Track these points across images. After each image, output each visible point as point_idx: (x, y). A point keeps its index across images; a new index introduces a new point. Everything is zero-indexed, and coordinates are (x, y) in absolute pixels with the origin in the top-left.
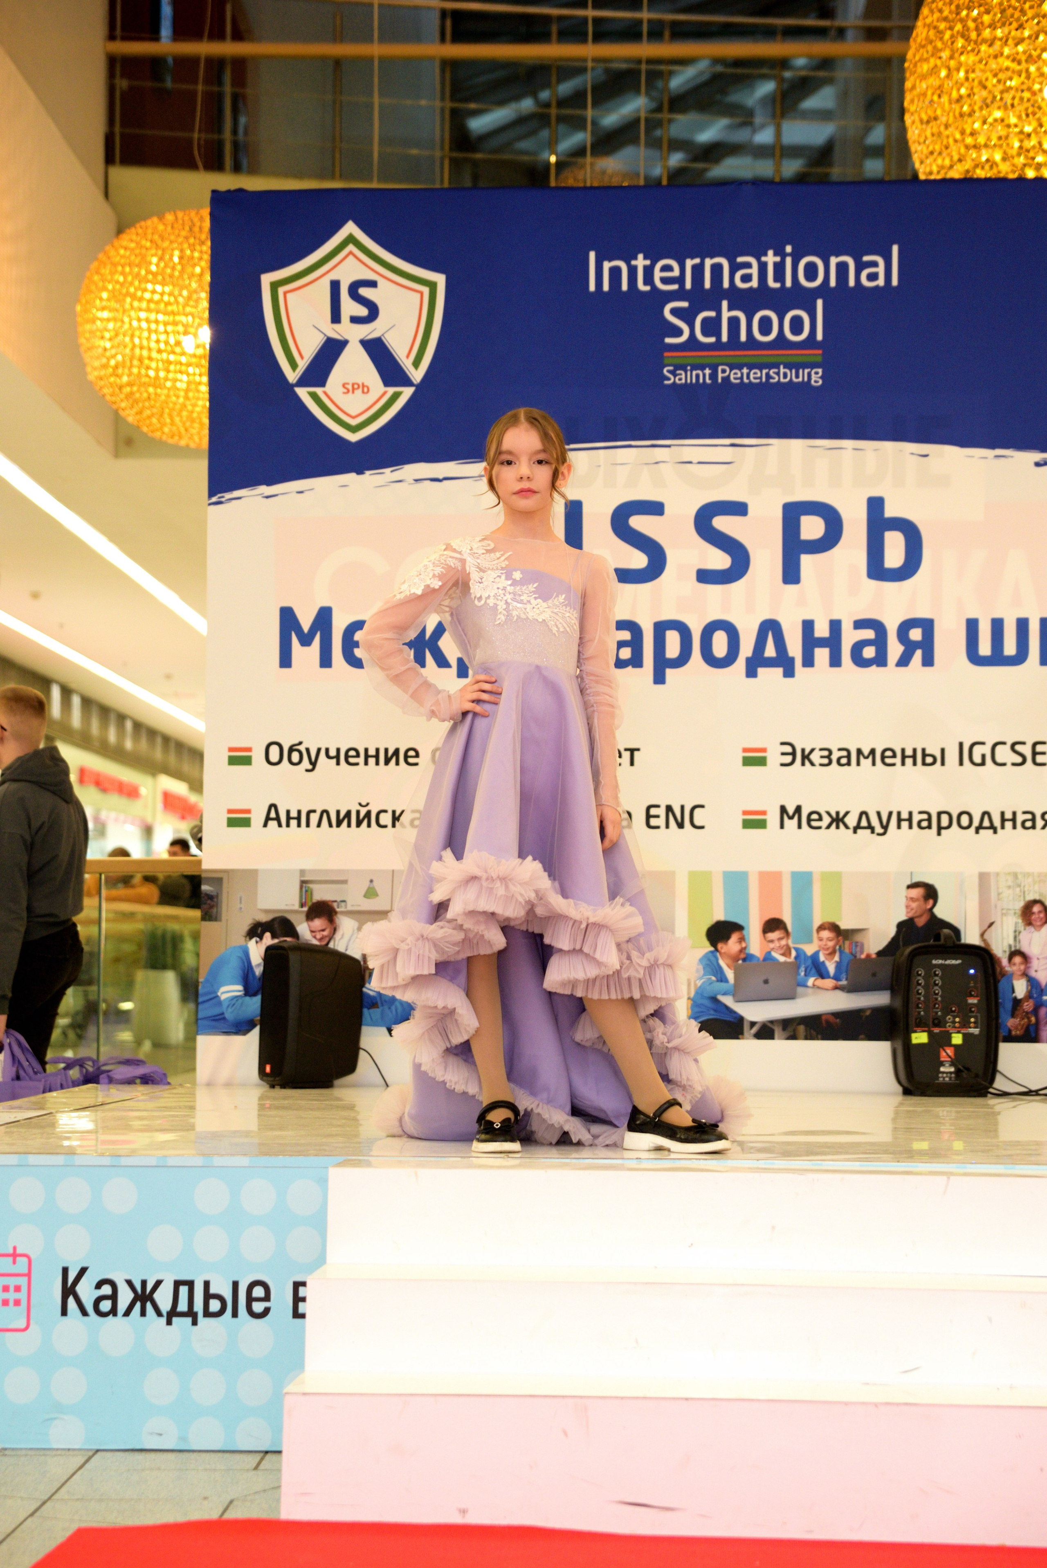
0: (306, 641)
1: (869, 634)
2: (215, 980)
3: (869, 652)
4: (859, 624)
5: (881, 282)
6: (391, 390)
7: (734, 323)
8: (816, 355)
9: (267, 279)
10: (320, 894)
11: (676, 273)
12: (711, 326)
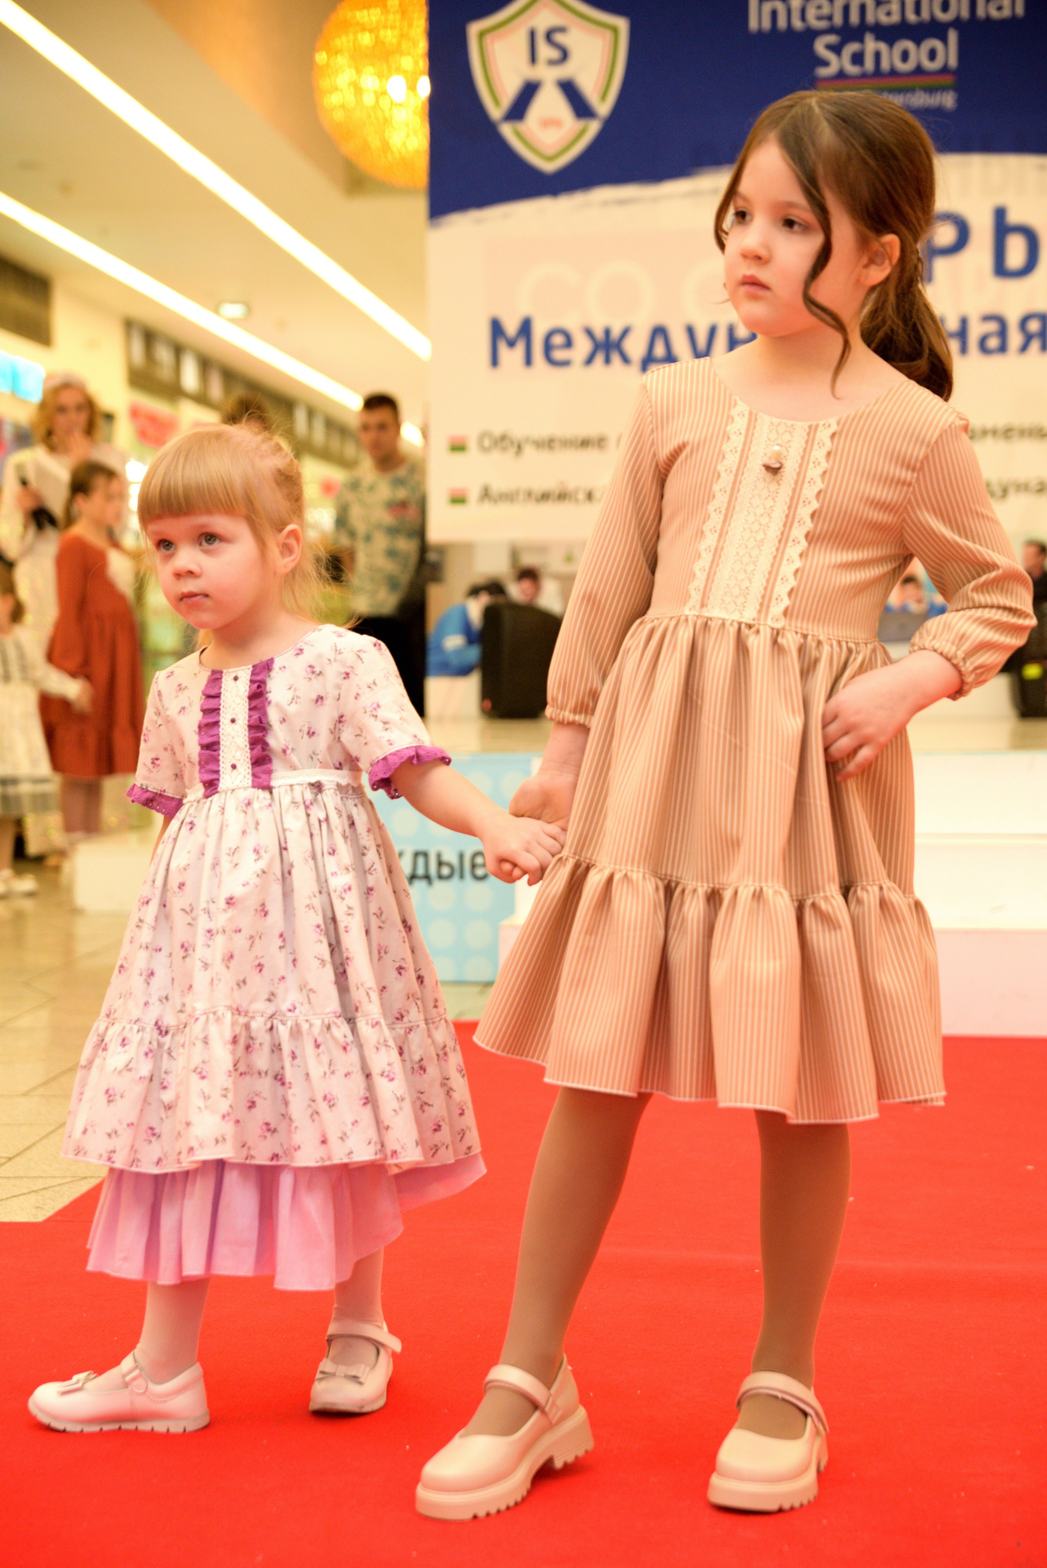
0: (511, 344)
1: (993, 327)
2: (442, 633)
3: (993, 343)
4: (987, 318)
5: (1006, 13)
6: (580, 124)
7: (877, 55)
8: (948, 80)
9: (474, 29)
10: (528, 560)
11: (826, 11)
12: (858, 59)
